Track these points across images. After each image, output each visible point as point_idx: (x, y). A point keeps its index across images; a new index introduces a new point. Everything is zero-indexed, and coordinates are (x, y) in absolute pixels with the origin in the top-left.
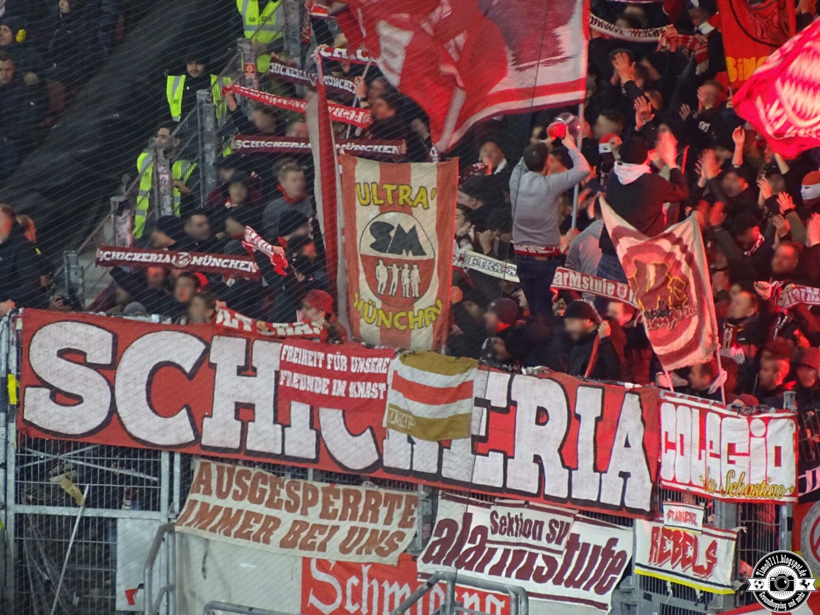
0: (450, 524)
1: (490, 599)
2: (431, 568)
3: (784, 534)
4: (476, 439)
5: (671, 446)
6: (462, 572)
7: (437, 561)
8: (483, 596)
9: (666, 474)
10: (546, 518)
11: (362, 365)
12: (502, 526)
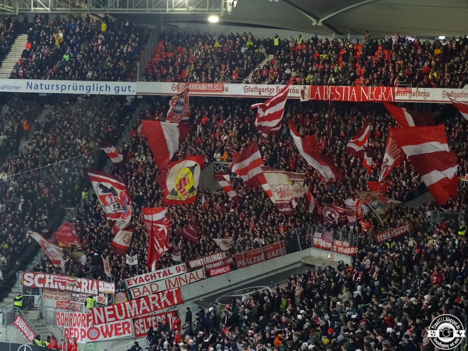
0: (74, 296)
1: (79, 305)
2: (72, 302)
3: (114, 297)
4: (77, 286)
5: (100, 287)
6: (75, 302)
9: (99, 290)
10: (85, 295)
11: (63, 278)
12: (80, 297)
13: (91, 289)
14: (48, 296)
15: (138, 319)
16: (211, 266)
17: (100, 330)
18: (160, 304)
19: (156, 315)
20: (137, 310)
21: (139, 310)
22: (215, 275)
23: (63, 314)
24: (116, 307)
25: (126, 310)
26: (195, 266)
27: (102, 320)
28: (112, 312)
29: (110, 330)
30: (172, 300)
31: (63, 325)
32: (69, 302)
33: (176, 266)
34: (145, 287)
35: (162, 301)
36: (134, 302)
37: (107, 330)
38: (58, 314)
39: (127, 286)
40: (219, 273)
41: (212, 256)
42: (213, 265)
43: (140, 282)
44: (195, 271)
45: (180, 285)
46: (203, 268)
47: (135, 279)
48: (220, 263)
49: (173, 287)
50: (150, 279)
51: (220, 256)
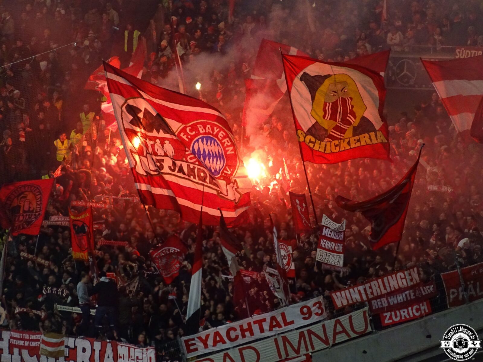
4: (66, 357)
11: (33, 337)
16: (384, 303)
22: (395, 324)
26: (345, 303)
33: (301, 304)
34: (226, 355)
39: (184, 354)
40: (403, 318)
41: (385, 279)
42: (389, 300)
43: (215, 345)
44: (347, 316)
45: (310, 350)
46: (364, 307)
47: (204, 338)
48: (406, 295)
49: (295, 355)
50: (240, 337)
51: (405, 278)
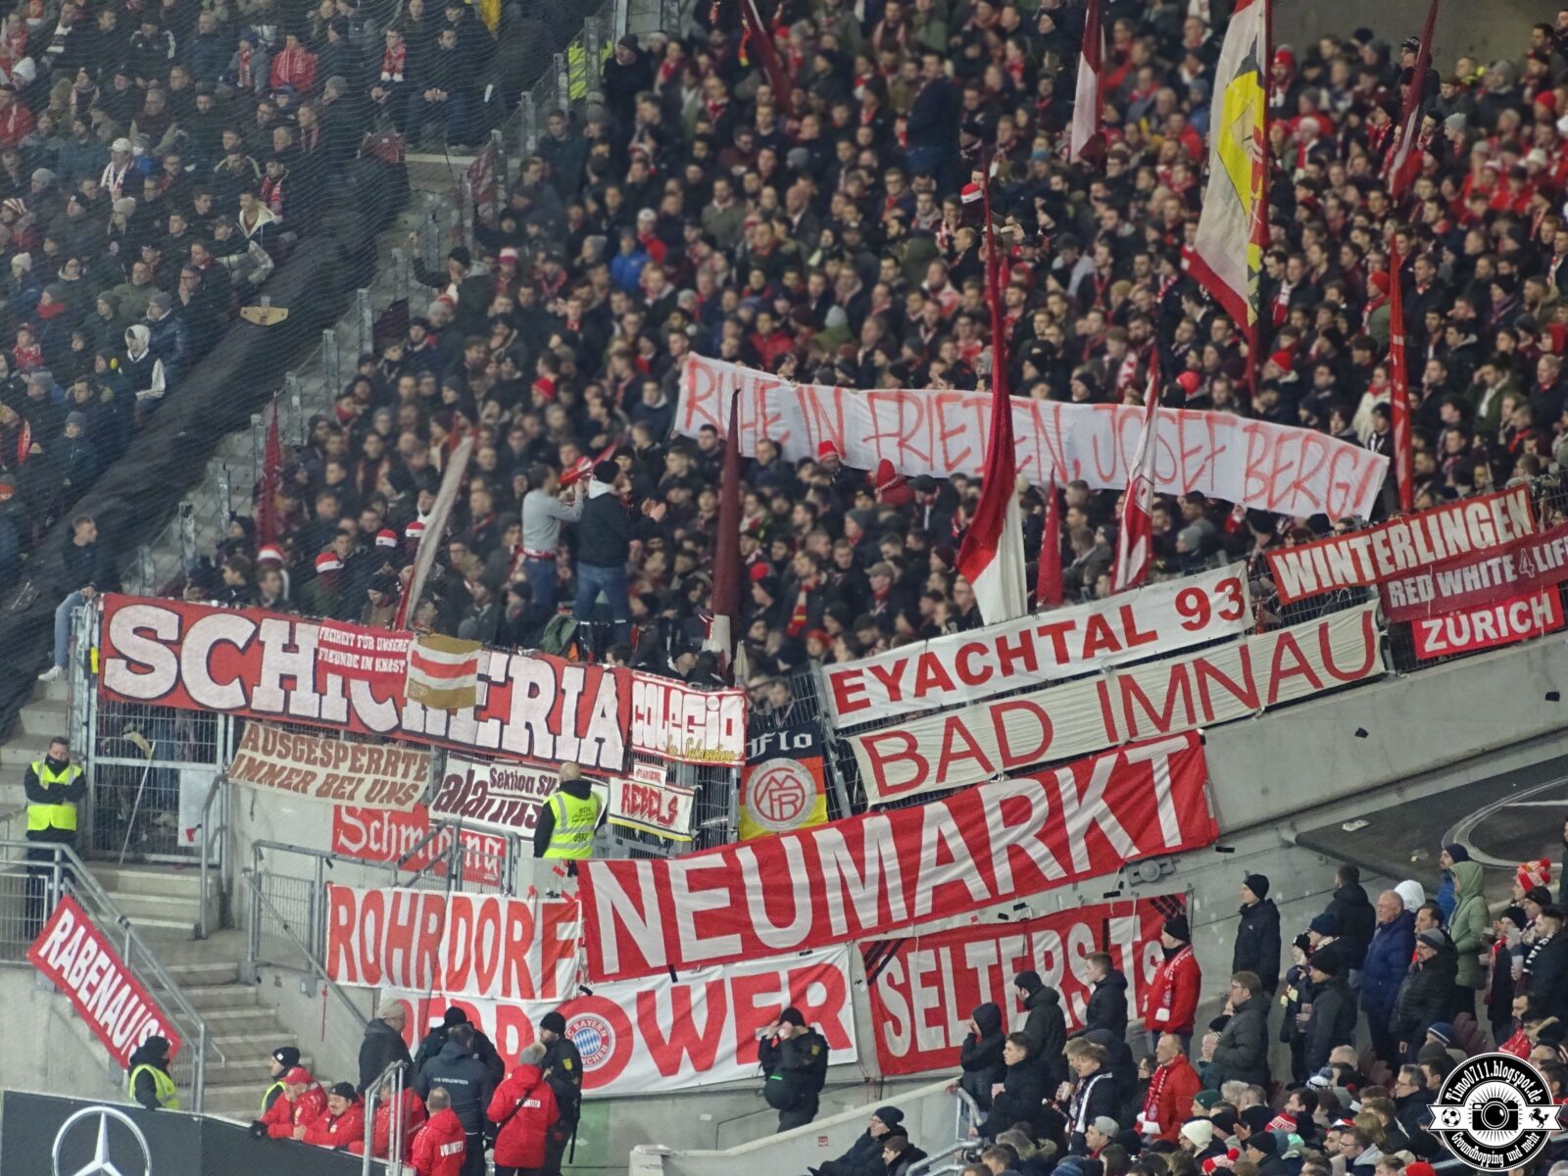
0: (457, 778)
1: (488, 842)
2: (440, 815)
3: (734, 792)
4: (478, 708)
5: (640, 717)
6: (466, 819)
7: (445, 809)
8: (483, 839)
9: (636, 740)
10: (536, 774)
11: (386, 645)
12: (499, 781)
13: (580, 732)
14: (273, 773)
15: (899, 948)
16: (1423, 591)
17: (632, 1015)
18: (1061, 851)
19: (1026, 927)
20: (894, 883)
21: (909, 889)
22: (1454, 654)
23: (374, 900)
24: (746, 857)
25: (817, 887)
26: (1311, 586)
27: (653, 951)
28: (718, 899)
29: (700, 1020)
30: (1141, 823)
31: (372, 975)
32: (418, 817)
33: (1180, 583)
34: (953, 724)
35: (1075, 825)
36: (876, 826)
37: (683, 1019)
38: (343, 896)
39: (827, 715)
40: (1479, 638)
41: (1431, 520)
42: (1440, 579)
43: (920, 692)
44: (1314, 624)
45: (1201, 720)
46: (1365, 600)
47: (889, 670)
48: (1489, 569)
49: (1157, 732)
50: (997, 671)
51: (1491, 520)
